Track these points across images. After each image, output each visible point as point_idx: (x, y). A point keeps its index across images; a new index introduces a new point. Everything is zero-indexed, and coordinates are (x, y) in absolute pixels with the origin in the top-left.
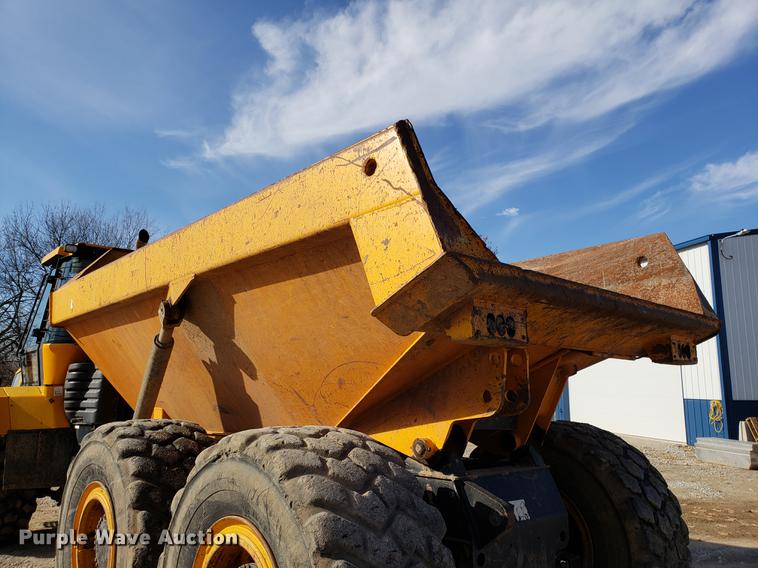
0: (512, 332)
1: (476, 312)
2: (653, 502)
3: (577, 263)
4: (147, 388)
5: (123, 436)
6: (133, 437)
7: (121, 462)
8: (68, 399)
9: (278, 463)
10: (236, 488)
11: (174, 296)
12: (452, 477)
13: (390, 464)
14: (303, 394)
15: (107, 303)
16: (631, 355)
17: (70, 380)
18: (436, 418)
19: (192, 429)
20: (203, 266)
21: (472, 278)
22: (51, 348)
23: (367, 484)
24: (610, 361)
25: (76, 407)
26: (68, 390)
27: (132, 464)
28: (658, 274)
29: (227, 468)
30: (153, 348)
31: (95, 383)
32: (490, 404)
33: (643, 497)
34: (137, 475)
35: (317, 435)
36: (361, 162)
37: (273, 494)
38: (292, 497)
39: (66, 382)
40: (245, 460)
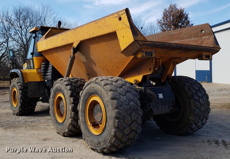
0: (152, 55)
1: (142, 52)
2: (199, 95)
3: (186, 31)
4: (69, 69)
5: (65, 81)
6: (67, 81)
7: (66, 87)
8: (42, 73)
9: (103, 83)
10: (94, 89)
11: (75, 45)
12: (143, 88)
13: (127, 84)
14: (108, 70)
15: (56, 47)
16: (194, 58)
17: (43, 67)
18: (139, 75)
19: (82, 79)
20: (82, 39)
21: (140, 45)
22: (36, 58)
23: (121, 87)
24: (189, 60)
25: (45, 75)
26: (42, 70)
27: (69, 87)
28: (206, 35)
29: (92, 85)
30: (70, 59)
31: (50, 68)
32: (151, 71)
33: (196, 94)
34: (70, 90)
35: (111, 78)
36: (118, 17)
37: (102, 89)
38: (106, 89)
39: (42, 68)
40: (96, 83)
